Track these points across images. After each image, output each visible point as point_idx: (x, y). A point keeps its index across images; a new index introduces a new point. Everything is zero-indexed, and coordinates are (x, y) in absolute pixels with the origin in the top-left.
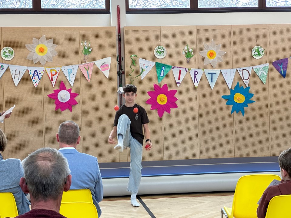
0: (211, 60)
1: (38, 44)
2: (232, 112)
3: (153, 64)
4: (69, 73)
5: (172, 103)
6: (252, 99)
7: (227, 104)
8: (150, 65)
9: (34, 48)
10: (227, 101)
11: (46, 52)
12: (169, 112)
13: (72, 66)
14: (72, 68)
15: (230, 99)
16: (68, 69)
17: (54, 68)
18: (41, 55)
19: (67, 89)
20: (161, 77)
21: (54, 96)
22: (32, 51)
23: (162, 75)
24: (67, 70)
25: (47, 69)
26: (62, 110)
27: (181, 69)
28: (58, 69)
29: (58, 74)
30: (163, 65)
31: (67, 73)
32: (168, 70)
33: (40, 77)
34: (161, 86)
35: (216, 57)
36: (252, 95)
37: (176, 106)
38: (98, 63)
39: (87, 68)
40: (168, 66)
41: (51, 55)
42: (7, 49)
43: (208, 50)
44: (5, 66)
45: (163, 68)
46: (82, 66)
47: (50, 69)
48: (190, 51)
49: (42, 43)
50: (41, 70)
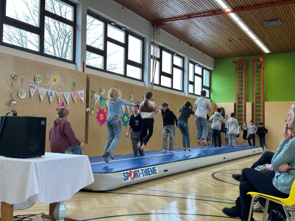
9: (51, 77)
11: (57, 81)
12: (104, 124)
13: (68, 92)
15: (123, 119)
16: (66, 94)
18: (54, 83)
20: (102, 105)
22: (50, 80)
25: (56, 92)
28: (61, 93)
29: (61, 96)
30: (103, 98)
32: (104, 101)
33: (53, 97)
34: (102, 109)
35: (120, 97)
38: (79, 92)
39: (74, 95)
41: (59, 84)
42: (38, 76)
44: (36, 87)
46: (72, 93)
47: (58, 92)
49: (55, 75)
50: (53, 92)
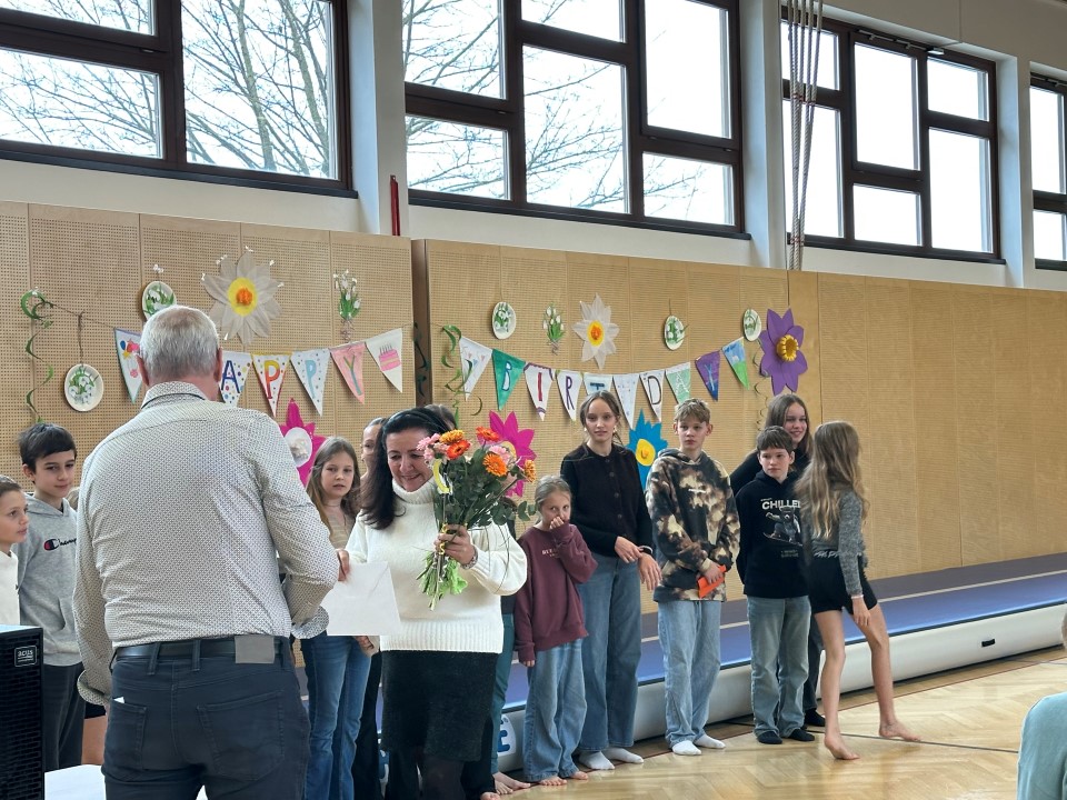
0: (596, 348)
1: (235, 277)
3: (488, 354)
4: (310, 374)
8: (483, 357)
9: (224, 288)
11: (254, 303)
12: (520, 491)
13: (317, 351)
14: (314, 359)
16: (306, 362)
17: (273, 358)
18: (240, 312)
19: (306, 423)
20: (505, 393)
22: (220, 299)
23: (506, 387)
24: (303, 365)
25: (256, 357)
27: (541, 370)
28: (282, 360)
29: (281, 375)
30: (509, 359)
31: (305, 374)
32: (517, 371)
33: (241, 384)
34: (504, 419)
35: (604, 341)
38: (375, 345)
39: (350, 360)
40: (517, 363)
41: (266, 315)
42: (154, 288)
43: (590, 322)
45: (508, 366)
46: (339, 354)
47: (263, 358)
48: (558, 320)
49: (245, 275)
50: (241, 362)
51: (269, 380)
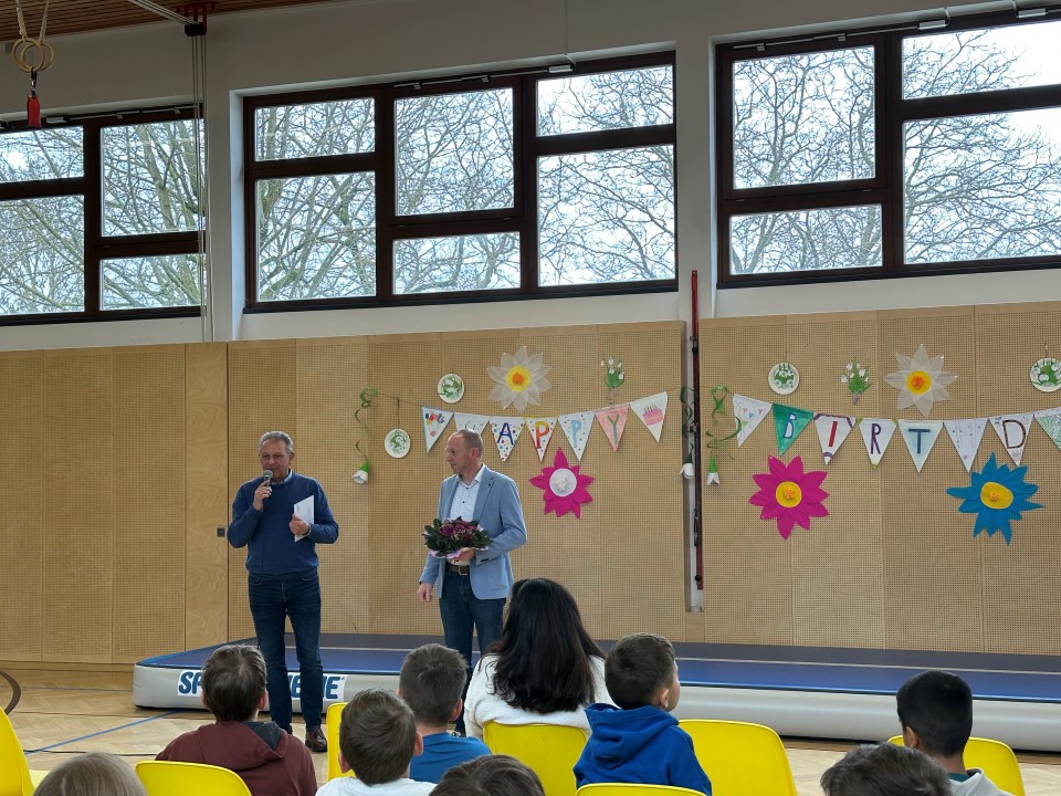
0: (917, 396)
1: (512, 366)
2: (977, 531)
3: (767, 407)
4: (575, 431)
5: (813, 504)
6: (1032, 500)
7: (962, 509)
9: (503, 375)
10: (961, 502)
11: (526, 382)
12: (806, 525)
13: (582, 413)
14: (580, 419)
15: (970, 499)
16: (573, 421)
17: (543, 420)
18: (516, 389)
19: (570, 465)
21: (542, 481)
22: (500, 382)
23: (788, 434)
24: (569, 424)
25: (528, 420)
26: (560, 513)
27: (836, 419)
28: (550, 421)
29: (551, 431)
31: (571, 430)
32: (804, 421)
33: (515, 438)
34: (787, 462)
35: (930, 389)
36: (1033, 489)
37: (823, 512)
38: (639, 407)
39: (614, 419)
40: (803, 414)
41: (537, 390)
42: (450, 378)
43: (910, 372)
44: (447, 416)
45: (792, 417)
46: (603, 414)
47: (534, 420)
48: (862, 373)
49: (520, 363)
50: (516, 423)
51: (539, 435)
